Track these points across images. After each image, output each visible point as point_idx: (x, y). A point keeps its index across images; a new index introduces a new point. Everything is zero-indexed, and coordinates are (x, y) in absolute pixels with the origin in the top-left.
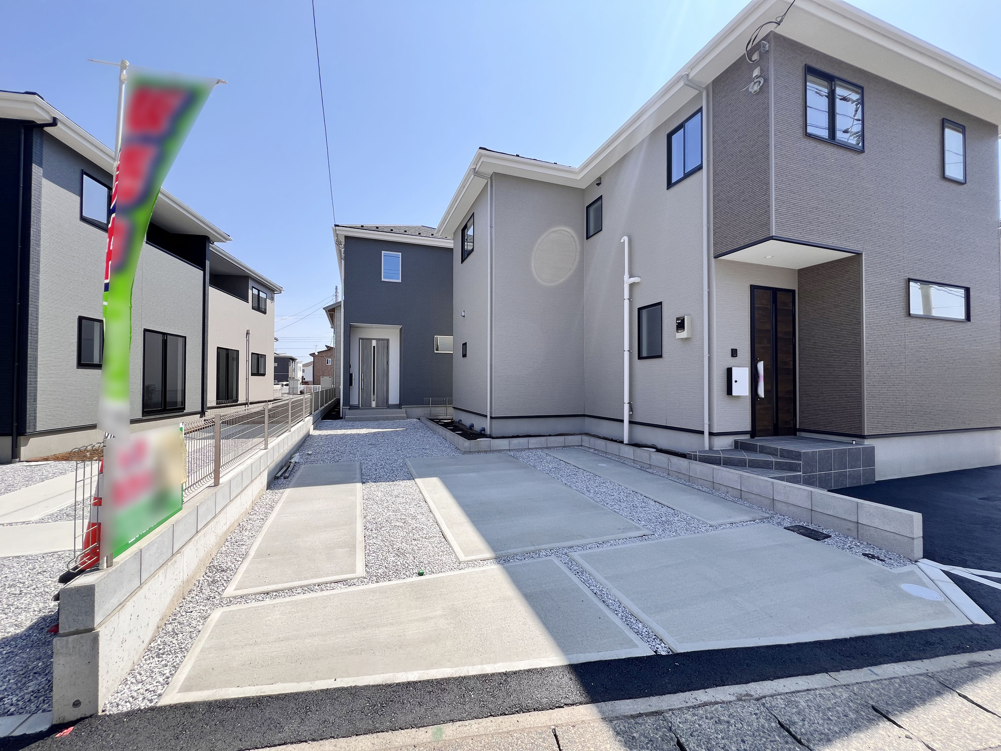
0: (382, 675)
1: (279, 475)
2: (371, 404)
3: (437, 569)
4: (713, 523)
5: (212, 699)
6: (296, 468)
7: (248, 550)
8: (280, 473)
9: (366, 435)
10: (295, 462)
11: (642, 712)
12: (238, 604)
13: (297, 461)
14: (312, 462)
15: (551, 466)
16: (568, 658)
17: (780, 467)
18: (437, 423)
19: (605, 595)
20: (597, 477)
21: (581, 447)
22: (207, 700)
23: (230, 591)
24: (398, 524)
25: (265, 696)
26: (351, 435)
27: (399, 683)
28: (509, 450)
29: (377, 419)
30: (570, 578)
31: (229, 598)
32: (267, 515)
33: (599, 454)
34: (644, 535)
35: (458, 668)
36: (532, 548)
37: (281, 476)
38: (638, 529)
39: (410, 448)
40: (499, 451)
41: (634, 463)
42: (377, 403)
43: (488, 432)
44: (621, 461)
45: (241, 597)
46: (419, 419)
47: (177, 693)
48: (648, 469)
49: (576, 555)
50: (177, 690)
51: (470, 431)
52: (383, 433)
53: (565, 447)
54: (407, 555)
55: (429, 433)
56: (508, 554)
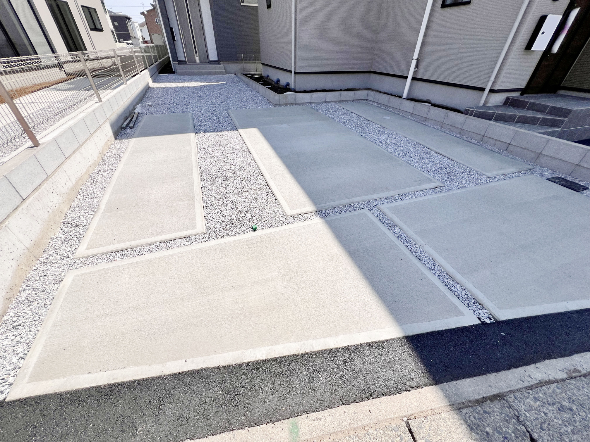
0: (231, 353)
1: (124, 125)
2: (195, 60)
3: (268, 224)
4: (489, 174)
5: (63, 389)
6: (140, 118)
7: (99, 203)
8: (125, 123)
9: (195, 88)
10: (139, 113)
11: (485, 396)
12: (90, 265)
13: (140, 112)
14: (153, 113)
15: (346, 118)
16: (403, 329)
17: (545, 123)
18: (250, 77)
19: (419, 252)
20: (385, 129)
21: (366, 101)
22: (58, 391)
23: (82, 250)
24: (228, 175)
25: (117, 383)
26: (183, 87)
27: (249, 363)
28: (311, 103)
29: (201, 74)
30: (385, 234)
31: (82, 258)
32: (115, 165)
33: (381, 108)
34: (437, 187)
35: (302, 343)
36: (346, 201)
37: (127, 125)
38: (431, 181)
39: (231, 100)
40: (303, 104)
41: (411, 116)
42: (200, 59)
43: (292, 86)
44: (401, 113)
45: (93, 257)
46: (235, 74)
47: (27, 383)
48: (423, 121)
49: (385, 208)
50: (27, 379)
51: (277, 85)
52: (208, 86)
53: (353, 100)
54: (240, 208)
55: (244, 87)
56: (327, 207)
